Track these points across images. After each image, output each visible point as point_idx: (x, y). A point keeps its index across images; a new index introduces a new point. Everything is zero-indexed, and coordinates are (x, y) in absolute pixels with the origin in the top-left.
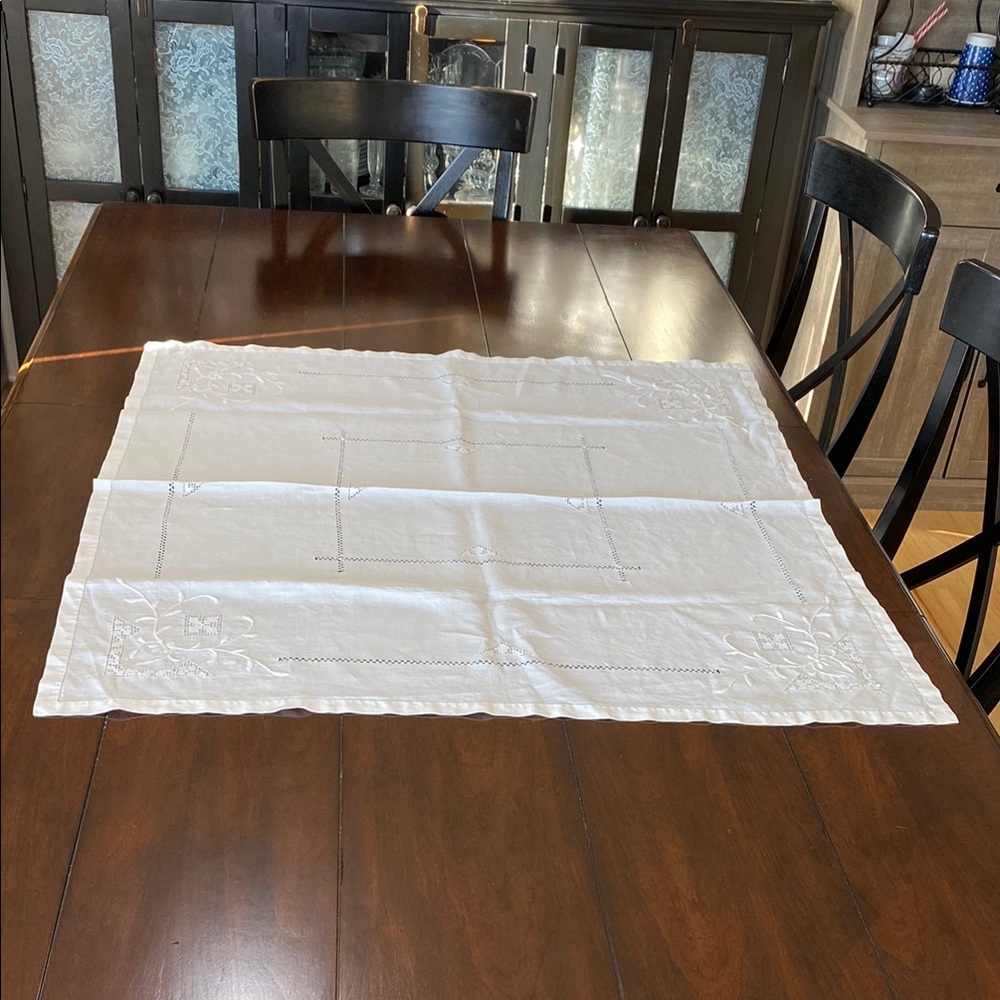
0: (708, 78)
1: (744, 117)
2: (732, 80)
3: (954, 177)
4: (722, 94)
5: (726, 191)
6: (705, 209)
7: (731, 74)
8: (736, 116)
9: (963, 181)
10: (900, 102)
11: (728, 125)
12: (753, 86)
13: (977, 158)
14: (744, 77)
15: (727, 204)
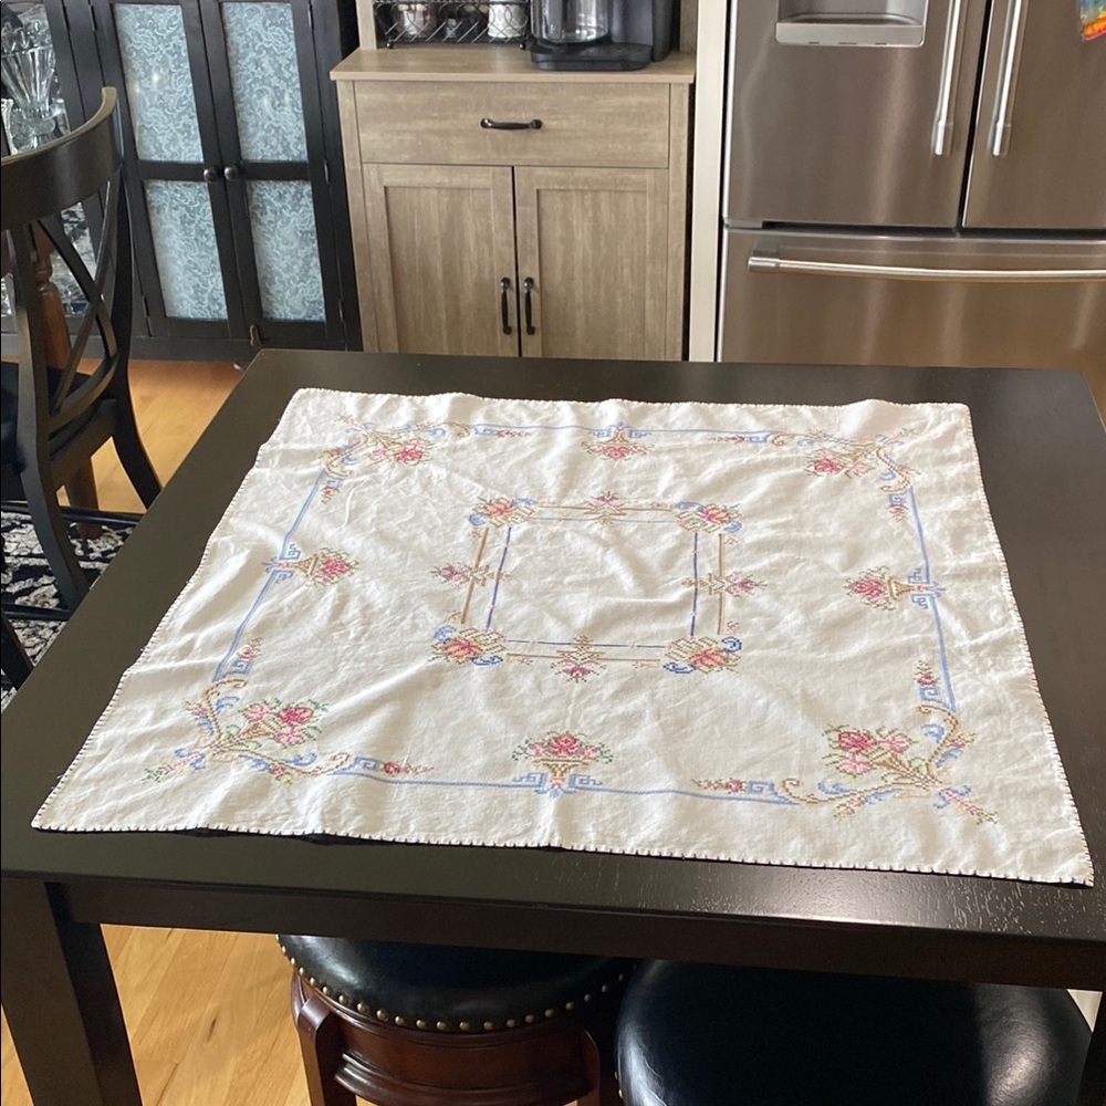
0: (243, 28)
1: (288, 65)
2: (266, 29)
3: (435, 114)
4: (260, 44)
5: (291, 139)
6: (275, 159)
7: (264, 23)
8: (281, 65)
9: (445, 118)
10: (431, 41)
11: (275, 74)
12: (288, 34)
13: (452, 94)
14: (277, 25)
15: (296, 153)
